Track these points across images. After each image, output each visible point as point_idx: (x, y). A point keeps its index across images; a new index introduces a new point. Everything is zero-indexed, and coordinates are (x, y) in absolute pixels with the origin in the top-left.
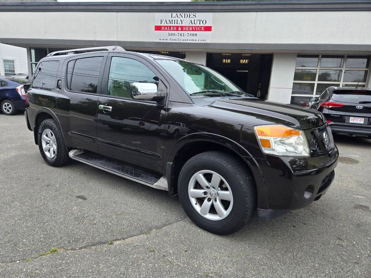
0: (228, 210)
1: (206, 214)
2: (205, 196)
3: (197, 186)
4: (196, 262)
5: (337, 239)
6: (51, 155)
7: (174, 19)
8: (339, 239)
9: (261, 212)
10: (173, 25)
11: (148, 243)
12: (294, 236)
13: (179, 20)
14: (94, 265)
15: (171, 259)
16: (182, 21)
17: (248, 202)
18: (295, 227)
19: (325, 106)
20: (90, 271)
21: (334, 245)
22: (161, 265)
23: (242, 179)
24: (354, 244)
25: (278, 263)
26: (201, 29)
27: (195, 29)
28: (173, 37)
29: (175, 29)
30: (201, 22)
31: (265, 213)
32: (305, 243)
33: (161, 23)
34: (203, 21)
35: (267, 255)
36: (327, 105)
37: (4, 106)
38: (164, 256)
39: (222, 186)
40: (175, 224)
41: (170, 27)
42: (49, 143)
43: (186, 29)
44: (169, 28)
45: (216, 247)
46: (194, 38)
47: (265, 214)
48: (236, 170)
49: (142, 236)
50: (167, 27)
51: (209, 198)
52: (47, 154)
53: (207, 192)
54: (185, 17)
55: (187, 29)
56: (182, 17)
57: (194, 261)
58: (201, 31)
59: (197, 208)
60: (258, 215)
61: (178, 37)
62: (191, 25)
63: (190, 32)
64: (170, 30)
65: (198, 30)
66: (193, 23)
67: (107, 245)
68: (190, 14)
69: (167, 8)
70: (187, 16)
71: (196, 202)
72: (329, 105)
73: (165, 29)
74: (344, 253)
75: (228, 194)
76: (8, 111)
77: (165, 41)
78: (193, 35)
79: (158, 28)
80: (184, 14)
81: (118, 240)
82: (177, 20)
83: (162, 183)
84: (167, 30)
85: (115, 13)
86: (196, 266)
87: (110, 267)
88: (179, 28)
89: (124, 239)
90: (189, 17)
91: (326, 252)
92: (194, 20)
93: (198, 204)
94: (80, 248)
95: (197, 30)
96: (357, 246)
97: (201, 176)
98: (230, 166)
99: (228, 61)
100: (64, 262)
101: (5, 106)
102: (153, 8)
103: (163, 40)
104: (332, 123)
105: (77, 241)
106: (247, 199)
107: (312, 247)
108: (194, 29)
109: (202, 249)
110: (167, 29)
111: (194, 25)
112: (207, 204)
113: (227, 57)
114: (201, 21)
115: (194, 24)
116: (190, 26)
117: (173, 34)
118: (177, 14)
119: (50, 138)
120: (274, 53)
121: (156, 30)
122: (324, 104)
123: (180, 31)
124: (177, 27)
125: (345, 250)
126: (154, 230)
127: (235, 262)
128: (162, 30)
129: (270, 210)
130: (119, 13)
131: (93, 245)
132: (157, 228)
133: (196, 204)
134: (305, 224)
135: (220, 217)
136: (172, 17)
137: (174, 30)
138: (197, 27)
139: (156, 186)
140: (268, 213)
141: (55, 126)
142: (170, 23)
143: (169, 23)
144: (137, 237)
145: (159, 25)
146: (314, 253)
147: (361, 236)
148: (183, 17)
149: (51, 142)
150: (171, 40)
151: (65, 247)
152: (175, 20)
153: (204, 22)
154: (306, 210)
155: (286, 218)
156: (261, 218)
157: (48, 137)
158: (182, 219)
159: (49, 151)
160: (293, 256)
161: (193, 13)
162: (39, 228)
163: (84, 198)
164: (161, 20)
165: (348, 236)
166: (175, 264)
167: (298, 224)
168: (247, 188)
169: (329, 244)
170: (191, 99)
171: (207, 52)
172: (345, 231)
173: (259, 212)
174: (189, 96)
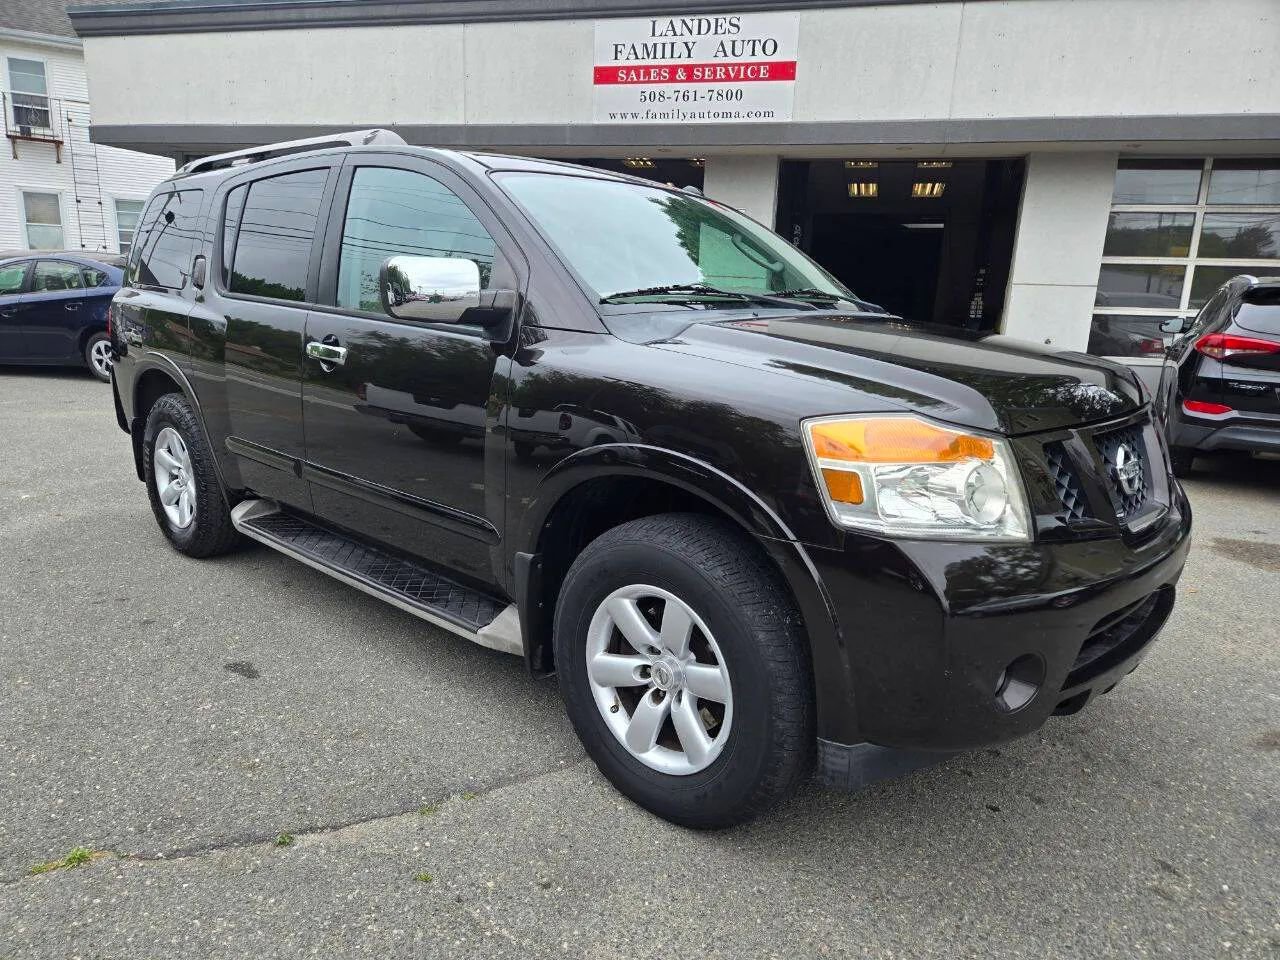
0: (718, 738)
1: (646, 750)
2: (645, 681)
3: (619, 644)
4: (571, 930)
5: (1157, 870)
6: (182, 522)
7: (663, 40)
8: (1166, 867)
9: (832, 751)
10: (660, 62)
11: (416, 849)
12: (982, 845)
13: (679, 41)
14: (196, 921)
15: (483, 913)
16: (690, 45)
17: (784, 711)
18: (995, 809)
19: (1208, 350)
20: (174, 941)
21: (1139, 893)
22: (435, 935)
23: (758, 620)
24: (1222, 892)
25: (889, 953)
26: (759, 71)
27: (733, 73)
28: (657, 107)
29: (665, 77)
30: (758, 48)
31: (843, 758)
32: (1021, 879)
33: (616, 58)
34: (765, 42)
36: (1218, 346)
37: (94, 351)
38: (459, 900)
39: (697, 646)
40: (540, 780)
41: (647, 69)
42: (177, 477)
43: (703, 73)
44: (643, 74)
45: (666, 876)
46: (732, 106)
47: (846, 761)
48: (740, 586)
49: (404, 819)
50: (637, 69)
51: (658, 690)
52: (172, 512)
53: (649, 667)
54: (699, 33)
55: (706, 77)
56: (691, 32)
57: (564, 924)
58: (757, 79)
59: (619, 724)
60: (822, 763)
61: (676, 106)
62: (721, 60)
63: (717, 86)
64: (649, 82)
65: (746, 79)
66: (729, 52)
67: (268, 846)
68: (717, 20)
69: (636, 1)
70: (709, 30)
71: (616, 701)
72: (1223, 345)
73: (628, 77)
74: (1169, 926)
75: (716, 678)
76: (108, 367)
77: (629, 121)
78: (729, 95)
79: (605, 76)
80: (696, 23)
81: (313, 830)
82: (673, 45)
83: (506, 629)
84: (635, 79)
85: (460, 29)
86: (565, 945)
87: (249, 931)
88: (680, 73)
89: (335, 828)
90: (716, 33)
91: (1095, 920)
92: (734, 42)
93: (621, 708)
94: (171, 856)
95: (742, 76)
96: (1234, 900)
97: (629, 607)
98: (719, 572)
99: (867, 188)
100: (98, 901)
101: (99, 351)
102: (588, 2)
103: (624, 116)
104: (1235, 414)
105: (166, 826)
106: (780, 698)
107: (1043, 896)
108: (732, 75)
109: (610, 879)
110: (638, 76)
111: (731, 59)
112: (649, 709)
113: (864, 177)
114: (757, 43)
115: (733, 54)
116: (719, 65)
117: (657, 95)
118: (671, 22)
119: (178, 459)
120: (1028, 155)
121: (597, 82)
122: (1204, 343)
123: (682, 81)
124: (673, 70)
125: (1176, 915)
126: (456, 798)
127: (720, 939)
128: (620, 83)
129: (864, 747)
130: (471, 28)
131: (220, 847)
132: (472, 791)
133: (615, 709)
134: (1039, 801)
135: (690, 762)
136: (654, 35)
137: (660, 81)
138: (742, 68)
139: (485, 636)
140: (857, 755)
141: (189, 416)
142: (648, 55)
143: (646, 56)
144: (383, 824)
145: (610, 62)
146: (1046, 922)
147: (1261, 861)
148: (695, 31)
149: (183, 472)
150: (650, 116)
151: (119, 848)
153: (770, 47)
154: (1059, 746)
155: (970, 774)
156: (830, 773)
157: (172, 455)
158: (572, 763)
159: (177, 503)
160: (958, 927)
161: (728, 17)
162: (62, 772)
163: (248, 671)
164: (616, 46)
165: (1206, 856)
166: (488, 934)
167: (1011, 799)
168: (780, 658)
169: (1117, 888)
170: (603, 318)
171: (779, 156)
172: (1199, 836)
173: (825, 753)
174: (596, 304)
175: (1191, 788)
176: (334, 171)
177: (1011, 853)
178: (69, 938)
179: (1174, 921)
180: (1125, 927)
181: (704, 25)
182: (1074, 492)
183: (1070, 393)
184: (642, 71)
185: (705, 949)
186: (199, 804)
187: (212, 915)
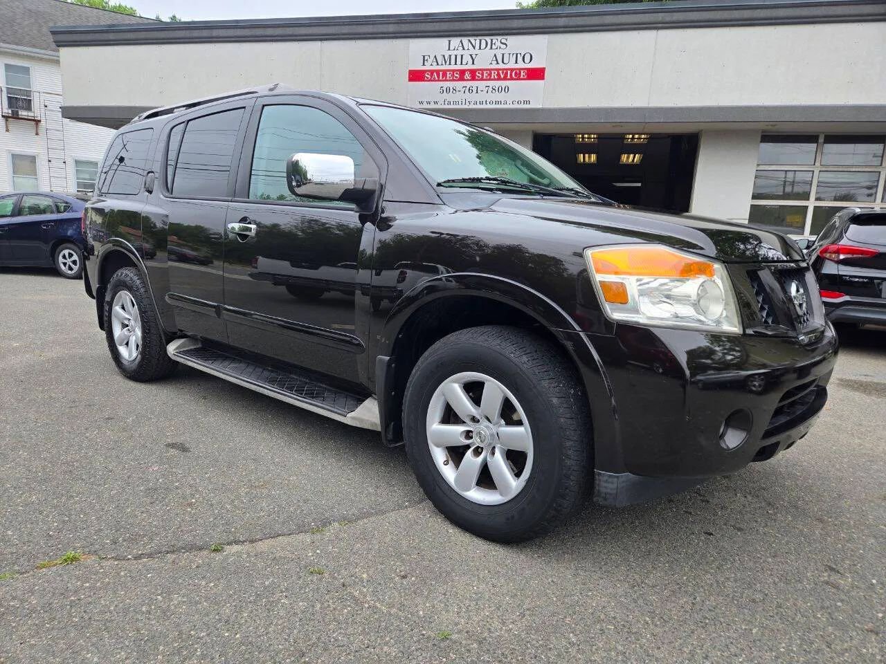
0: (522, 477)
1: (468, 490)
2: (468, 442)
3: (450, 416)
4: (424, 604)
5: (826, 571)
6: (130, 355)
7: (455, 52)
8: (832, 569)
9: (605, 478)
10: (453, 67)
11: (310, 554)
12: (704, 556)
13: (466, 54)
14: (159, 597)
15: (361, 592)
16: (474, 56)
17: (570, 452)
18: (711, 534)
19: (828, 255)
20: (144, 609)
21: (816, 584)
22: (329, 606)
23: (552, 390)
24: (872, 584)
25: (648, 619)
26: (520, 73)
27: (504, 75)
28: (451, 97)
29: (456, 77)
30: (520, 59)
31: (612, 483)
32: (733, 575)
33: (424, 65)
34: (524, 55)
35: (620, 597)
36: (835, 252)
37: (60, 257)
38: (344, 586)
39: (507, 413)
40: (393, 514)
41: (445, 72)
42: (127, 326)
43: (483, 75)
44: (442, 75)
45: (486, 572)
46: (501, 96)
47: (615, 486)
48: (539, 367)
49: (301, 536)
50: (438, 72)
51: (478, 447)
52: (123, 350)
53: (471, 431)
55: (485, 77)
56: (474, 48)
57: (419, 600)
58: (519, 79)
59: (449, 473)
60: (597, 488)
61: (464, 96)
62: (494, 66)
63: (491, 83)
64: (446, 80)
65: (511, 79)
66: (500, 61)
67: (205, 553)
68: (492, 40)
69: (437, 26)
70: (486, 46)
71: (447, 457)
72: (838, 252)
73: (431, 77)
74: (839, 604)
75: (521, 435)
76: (71, 269)
77: (432, 106)
78: (500, 90)
79: (416, 76)
80: (478, 42)
81: (237, 542)
82: (462, 56)
83: (368, 414)
84: (436, 79)
85: (319, 43)
86: (421, 613)
87: (197, 603)
88: (467, 75)
89: (252, 542)
90: (491, 48)
91: (787, 600)
92: (503, 55)
93: (450, 462)
94: (138, 557)
95: (509, 77)
96: (881, 589)
97: (458, 389)
98: (525, 359)
99: (590, 157)
100: (87, 585)
101: (64, 257)
102: (405, 28)
103: (429, 103)
104: (847, 298)
105: (134, 539)
106: (568, 444)
107: (750, 585)
108: (502, 76)
109: (448, 573)
110: (438, 76)
111: (501, 66)
112: (471, 461)
113: (588, 150)
114: (519, 55)
115: (503, 62)
116: (493, 70)
117: (451, 90)
118: (461, 41)
119: (129, 313)
120: (702, 130)
121: (410, 80)
122: (825, 251)
123: (468, 80)
124: (462, 72)
125: (844, 597)
126: (336, 525)
127: (528, 609)
128: (426, 81)
129: (627, 476)
130: (326, 43)
131: (173, 552)
132: (347, 520)
133: (446, 463)
134: (740, 529)
135: (501, 495)
136: (449, 49)
137: (454, 80)
138: (509, 72)
139: (353, 418)
140: (623, 482)
141: (138, 282)
142: (446, 62)
143: (444, 63)
144: (287, 539)
145: (419, 67)
146: (754, 601)
148: (477, 47)
149: (132, 322)
150: (446, 103)
151: (100, 553)
152: (456, 56)
153: (527, 58)
154: (750, 498)
155: (690, 513)
156: (603, 495)
157: (125, 311)
158: (413, 503)
159: (127, 344)
160: (693, 603)
161: (499, 38)
162: (55, 507)
163: (183, 448)
164: (424, 57)
165: (859, 563)
166: (367, 606)
167: (721, 529)
168: (568, 416)
169: (800, 581)
170: (440, 195)
171: (533, 131)
172: (852, 551)
173: (600, 480)
174: (435, 186)
175: (842, 523)
176: (248, 110)
177: (725, 560)
178: (68, 607)
179: (842, 601)
180: (809, 604)
181: (483, 43)
182: (766, 307)
183: (756, 252)
184: (441, 73)
185: (519, 615)
186: (156, 526)
187: (169, 593)
